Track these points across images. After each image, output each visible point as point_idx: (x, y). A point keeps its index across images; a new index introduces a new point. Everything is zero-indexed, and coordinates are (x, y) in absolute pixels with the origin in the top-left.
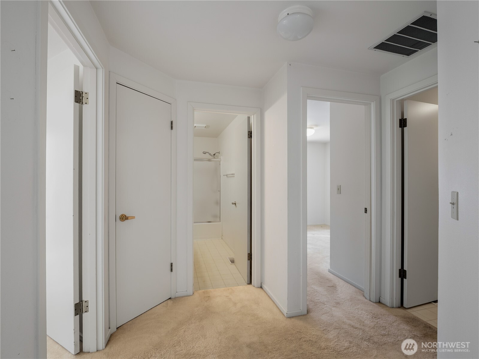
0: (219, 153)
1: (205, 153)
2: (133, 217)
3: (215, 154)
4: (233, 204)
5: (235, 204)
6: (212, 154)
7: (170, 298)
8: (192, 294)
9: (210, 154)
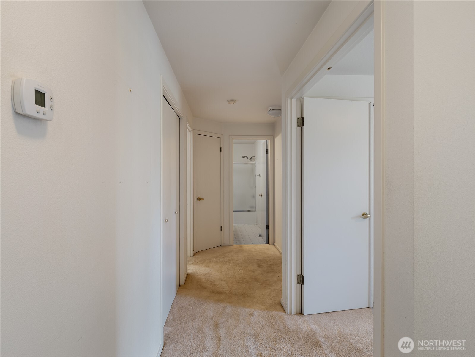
0: (255, 157)
1: (244, 157)
2: (203, 199)
3: (252, 158)
4: (260, 195)
5: (261, 195)
6: (250, 157)
7: (220, 246)
8: (232, 245)
9: (248, 158)
